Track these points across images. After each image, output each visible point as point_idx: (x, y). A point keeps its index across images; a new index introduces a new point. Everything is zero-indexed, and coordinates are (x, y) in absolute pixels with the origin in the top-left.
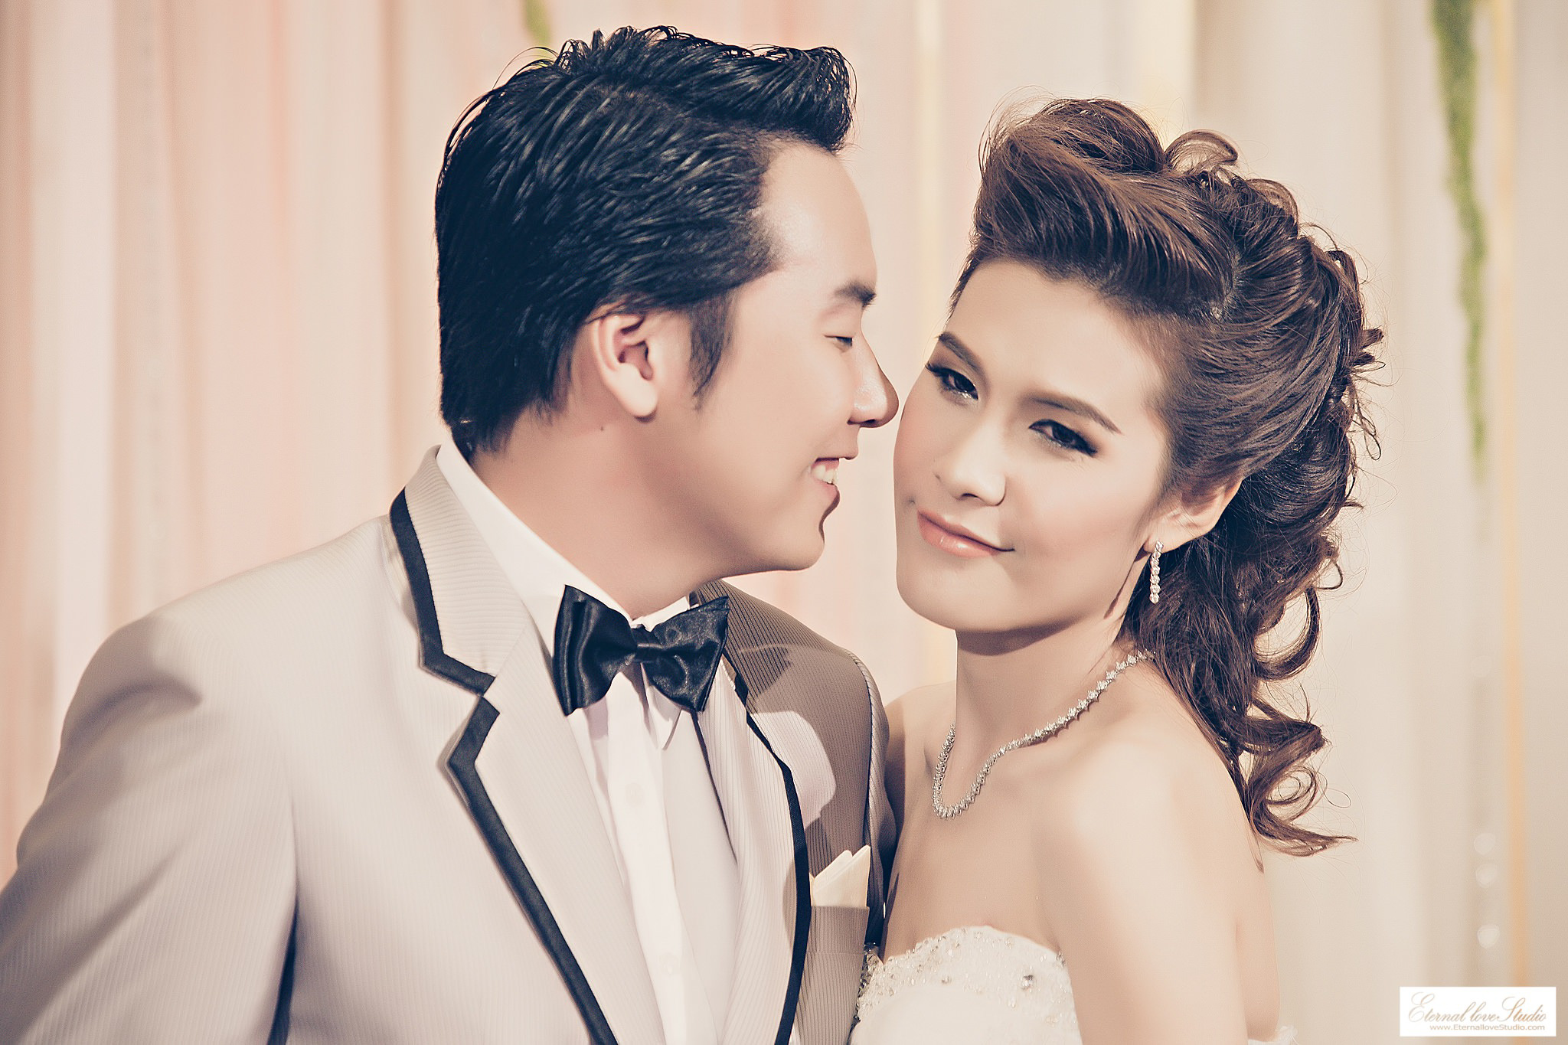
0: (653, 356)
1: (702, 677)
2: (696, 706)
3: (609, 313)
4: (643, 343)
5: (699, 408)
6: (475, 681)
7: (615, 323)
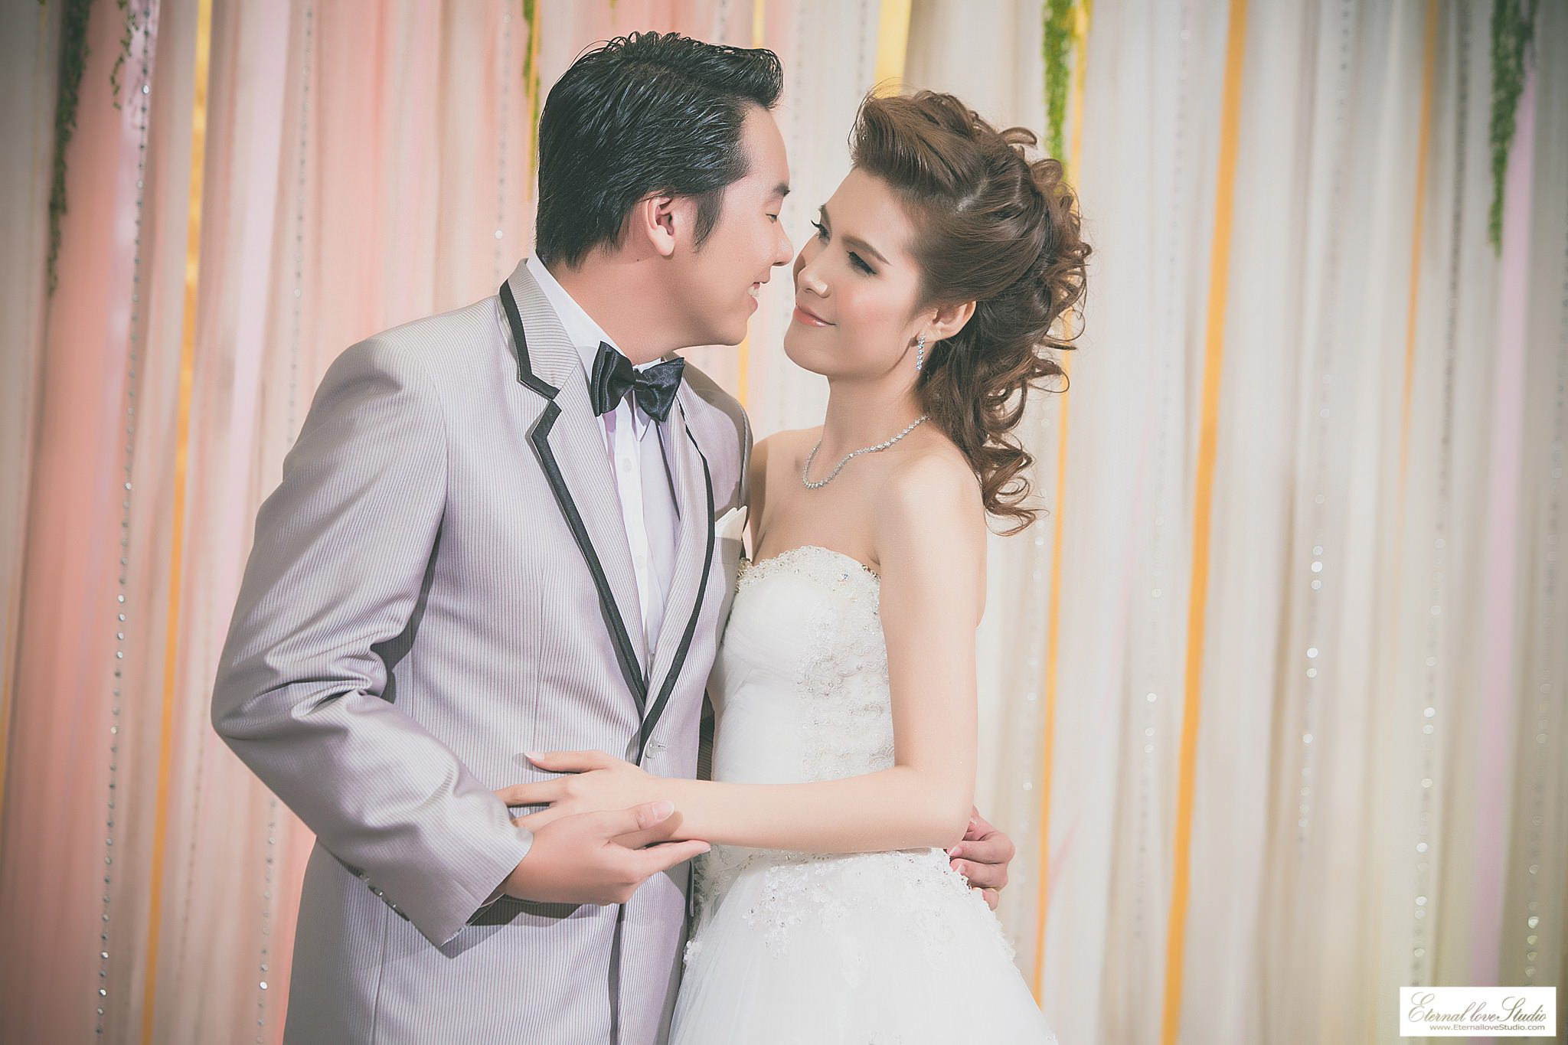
0: (676, 221)
1: (666, 402)
2: (660, 418)
3: (655, 197)
4: (669, 214)
5: (697, 252)
6: (548, 391)
7: (657, 202)
